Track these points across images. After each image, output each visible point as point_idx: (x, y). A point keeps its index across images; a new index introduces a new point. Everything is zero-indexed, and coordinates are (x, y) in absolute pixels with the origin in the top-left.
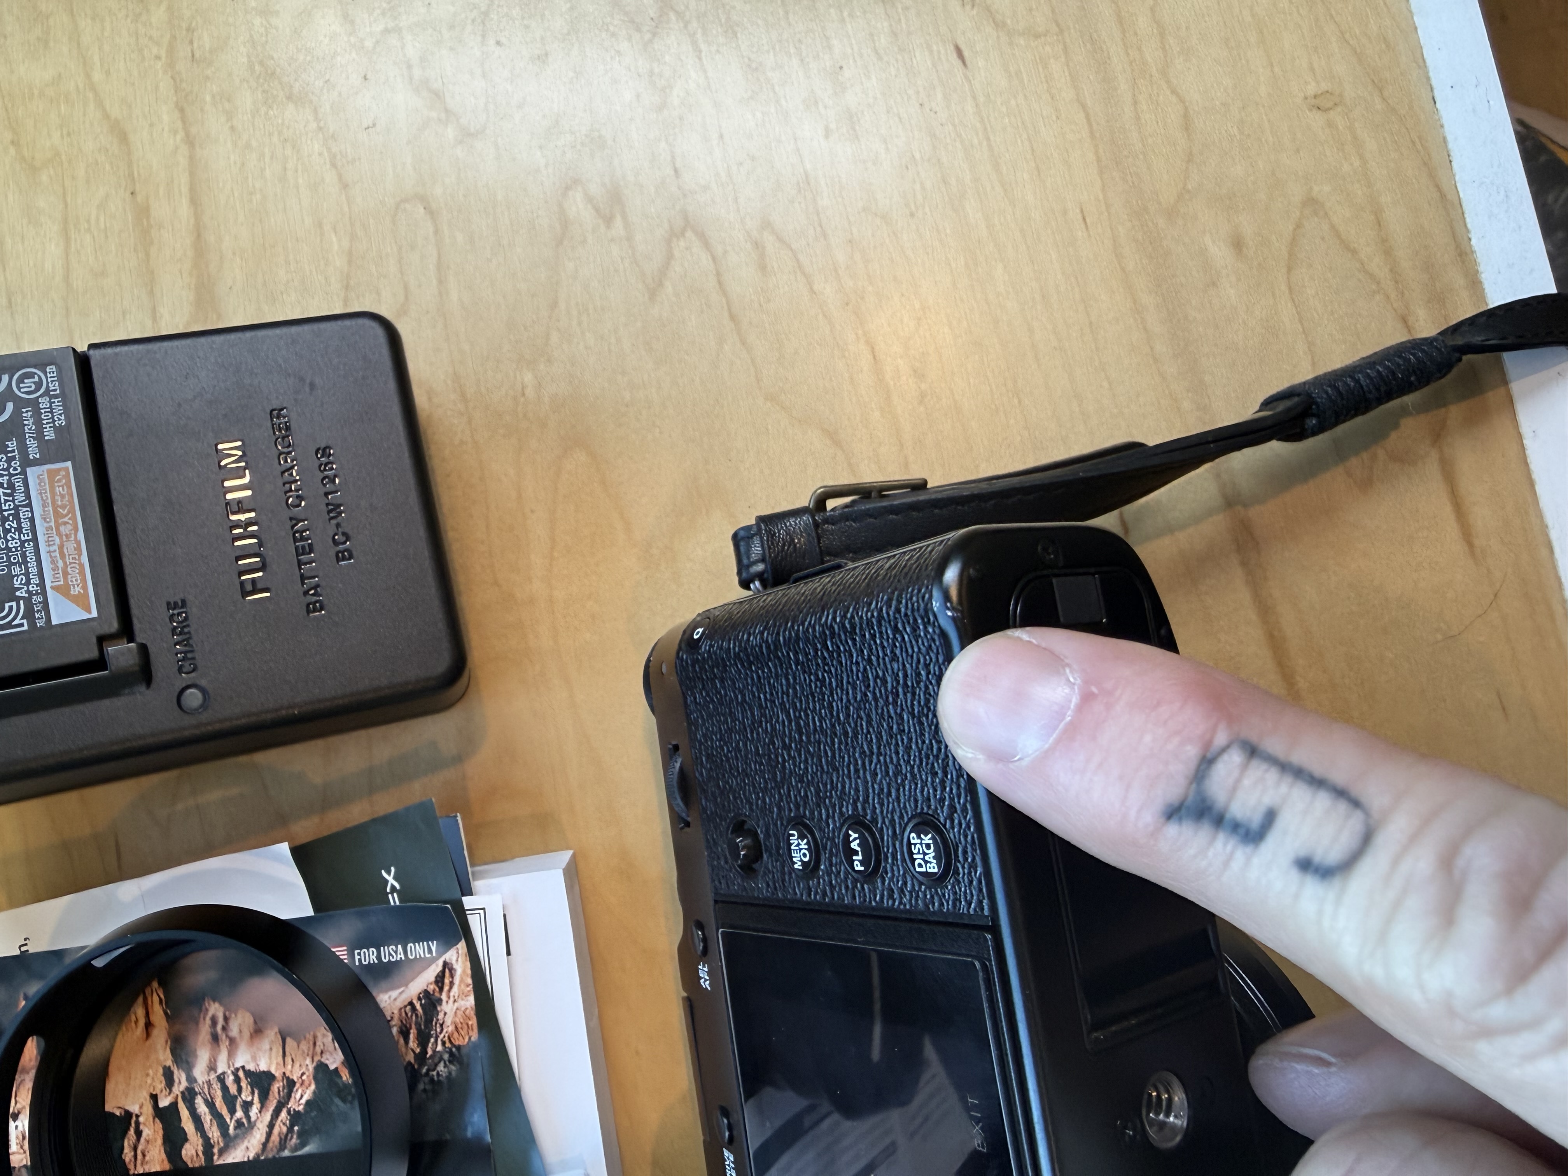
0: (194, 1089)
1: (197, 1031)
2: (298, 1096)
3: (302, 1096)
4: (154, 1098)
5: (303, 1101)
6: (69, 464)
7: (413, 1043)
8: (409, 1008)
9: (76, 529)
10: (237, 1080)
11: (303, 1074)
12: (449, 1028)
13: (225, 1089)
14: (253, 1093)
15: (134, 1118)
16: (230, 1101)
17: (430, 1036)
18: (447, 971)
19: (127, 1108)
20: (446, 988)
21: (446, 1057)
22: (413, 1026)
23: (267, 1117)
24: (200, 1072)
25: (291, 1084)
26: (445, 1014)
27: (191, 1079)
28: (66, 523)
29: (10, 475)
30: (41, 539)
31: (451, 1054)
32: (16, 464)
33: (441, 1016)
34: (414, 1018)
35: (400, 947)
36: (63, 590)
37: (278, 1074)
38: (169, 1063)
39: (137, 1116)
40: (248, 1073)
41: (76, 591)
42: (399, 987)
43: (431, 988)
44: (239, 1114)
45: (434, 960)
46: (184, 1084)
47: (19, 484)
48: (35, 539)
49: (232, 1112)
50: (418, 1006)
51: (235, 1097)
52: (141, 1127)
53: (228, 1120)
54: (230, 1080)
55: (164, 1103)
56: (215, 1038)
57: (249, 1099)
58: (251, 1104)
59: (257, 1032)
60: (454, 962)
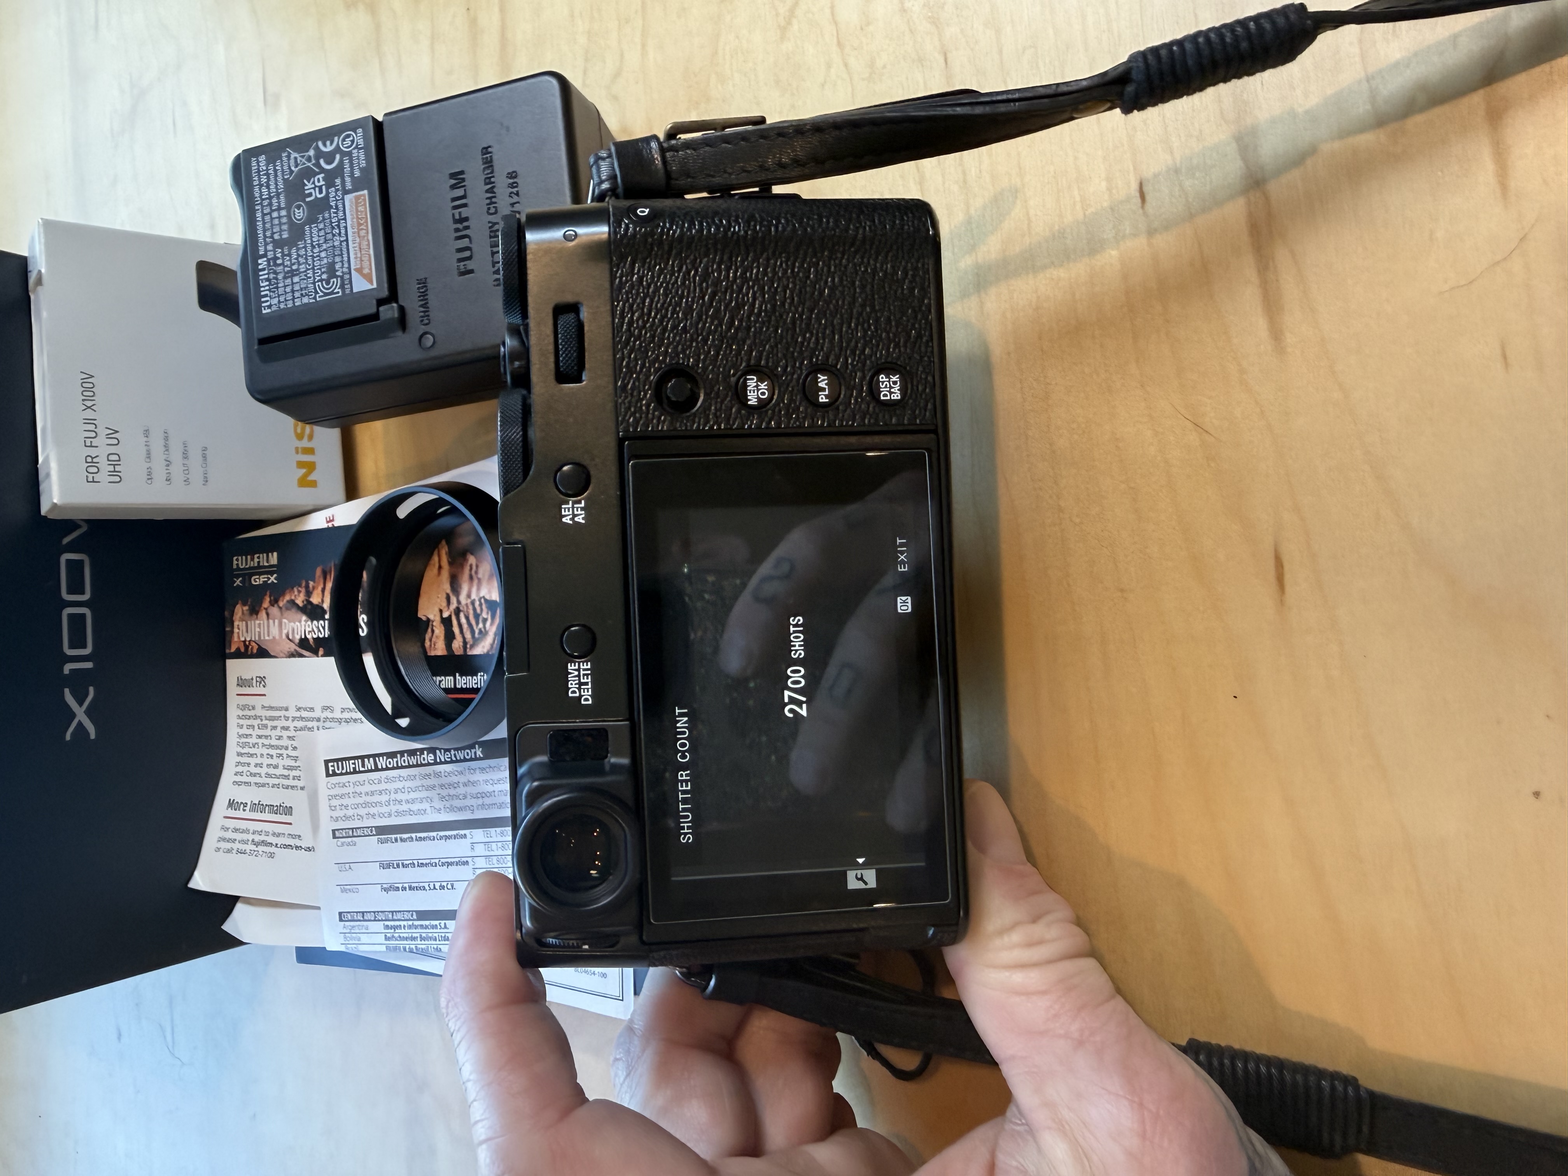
0: (460, 608)
1: (464, 573)
4: (442, 612)
6: (366, 192)
9: (367, 233)
10: (481, 605)
13: (475, 609)
14: (488, 613)
15: (431, 622)
16: (477, 618)
19: (428, 616)
24: (463, 598)
27: (459, 602)
28: (362, 229)
29: (337, 200)
30: (350, 238)
32: (339, 193)
36: (359, 271)
38: (450, 592)
39: (434, 622)
40: (486, 601)
41: (366, 271)
44: (481, 626)
46: (456, 605)
47: (340, 206)
48: (347, 240)
49: (478, 624)
51: (480, 615)
52: (435, 629)
53: (475, 629)
54: (477, 604)
55: (446, 615)
56: (472, 578)
57: (486, 617)
58: (486, 620)
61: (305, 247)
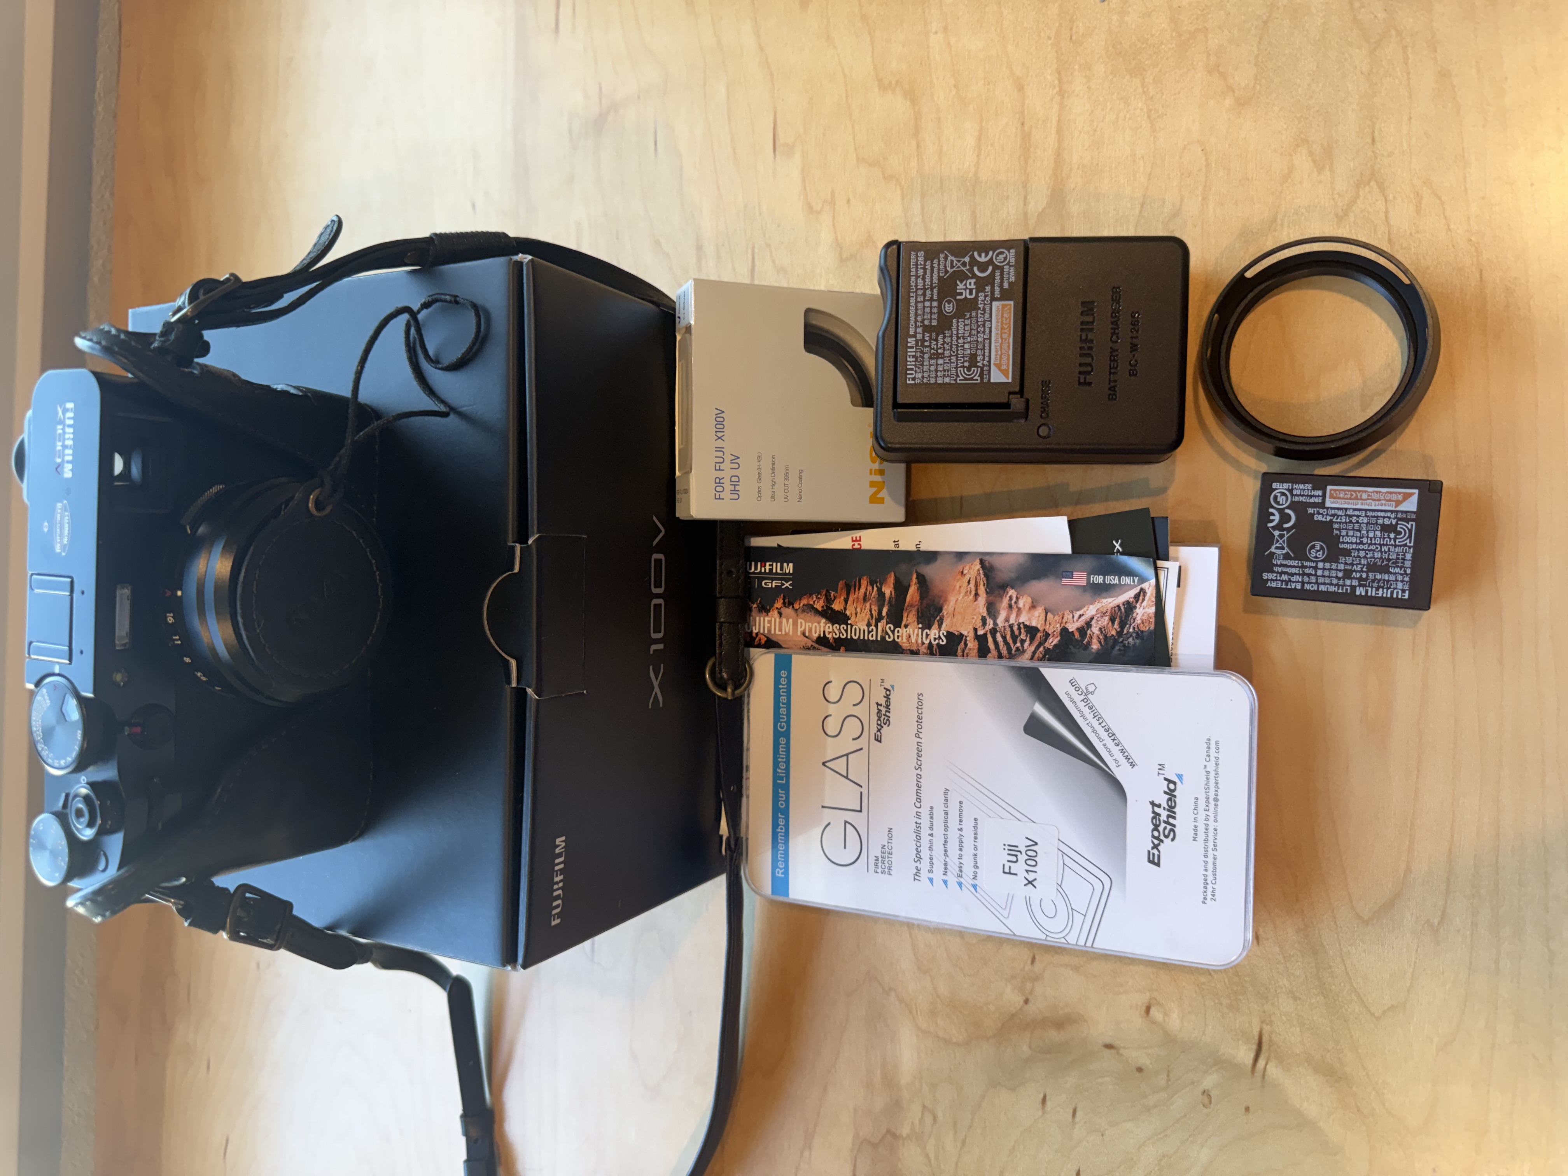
0: (996, 629)
1: (1001, 602)
2: (1050, 641)
3: (1052, 642)
4: (976, 630)
5: (1053, 644)
6: (1012, 301)
7: (1116, 626)
8: (1117, 608)
10: (1019, 628)
11: (1054, 631)
12: (1138, 621)
13: (1012, 631)
14: (1027, 636)
15: (964, 638)
16: (1014, 638)
17: (1126, 624)
18: (1142, 594)
19: (961, 632)
20: (1140, 601)
21: (1134, 635)
22: (1118, 617)
23: (1033, 648)
24: (1000, 621)
25: (1047, 635)
26: (1137, 614)
27: (995, 624)
28: (1005, 331)
29: (985, 304)
30: (993, 339)
31: (1137, 633)
32: (988, 299)
33: (1135, 615)
34: (1119, 613)
35: (1117, 577)
36: (999, 366)
37: (1041, 629)
38: (985, 614)
39: (966, 637)
40: (1026, 626)
41: (1003, 367)
42: (1112, 597)
43: (1131, 600)
44: (1018, 644)
45: (1135, 586)
46: (991, 626)
47: (987, 309)
48: (990, 338)
49: (1015, 643)
50: (1122, 608)
51: (1017, 637)
52: (968, 642)
53: (1012, 646)
54: (1015, 628)
55: (980, 632)
56: (1010, 606)
57: (1024, 638)
58: (1025, 641)
59: (1033, 607)
60: (1147, 589)
61: (951, 336)
